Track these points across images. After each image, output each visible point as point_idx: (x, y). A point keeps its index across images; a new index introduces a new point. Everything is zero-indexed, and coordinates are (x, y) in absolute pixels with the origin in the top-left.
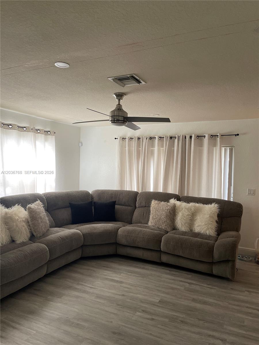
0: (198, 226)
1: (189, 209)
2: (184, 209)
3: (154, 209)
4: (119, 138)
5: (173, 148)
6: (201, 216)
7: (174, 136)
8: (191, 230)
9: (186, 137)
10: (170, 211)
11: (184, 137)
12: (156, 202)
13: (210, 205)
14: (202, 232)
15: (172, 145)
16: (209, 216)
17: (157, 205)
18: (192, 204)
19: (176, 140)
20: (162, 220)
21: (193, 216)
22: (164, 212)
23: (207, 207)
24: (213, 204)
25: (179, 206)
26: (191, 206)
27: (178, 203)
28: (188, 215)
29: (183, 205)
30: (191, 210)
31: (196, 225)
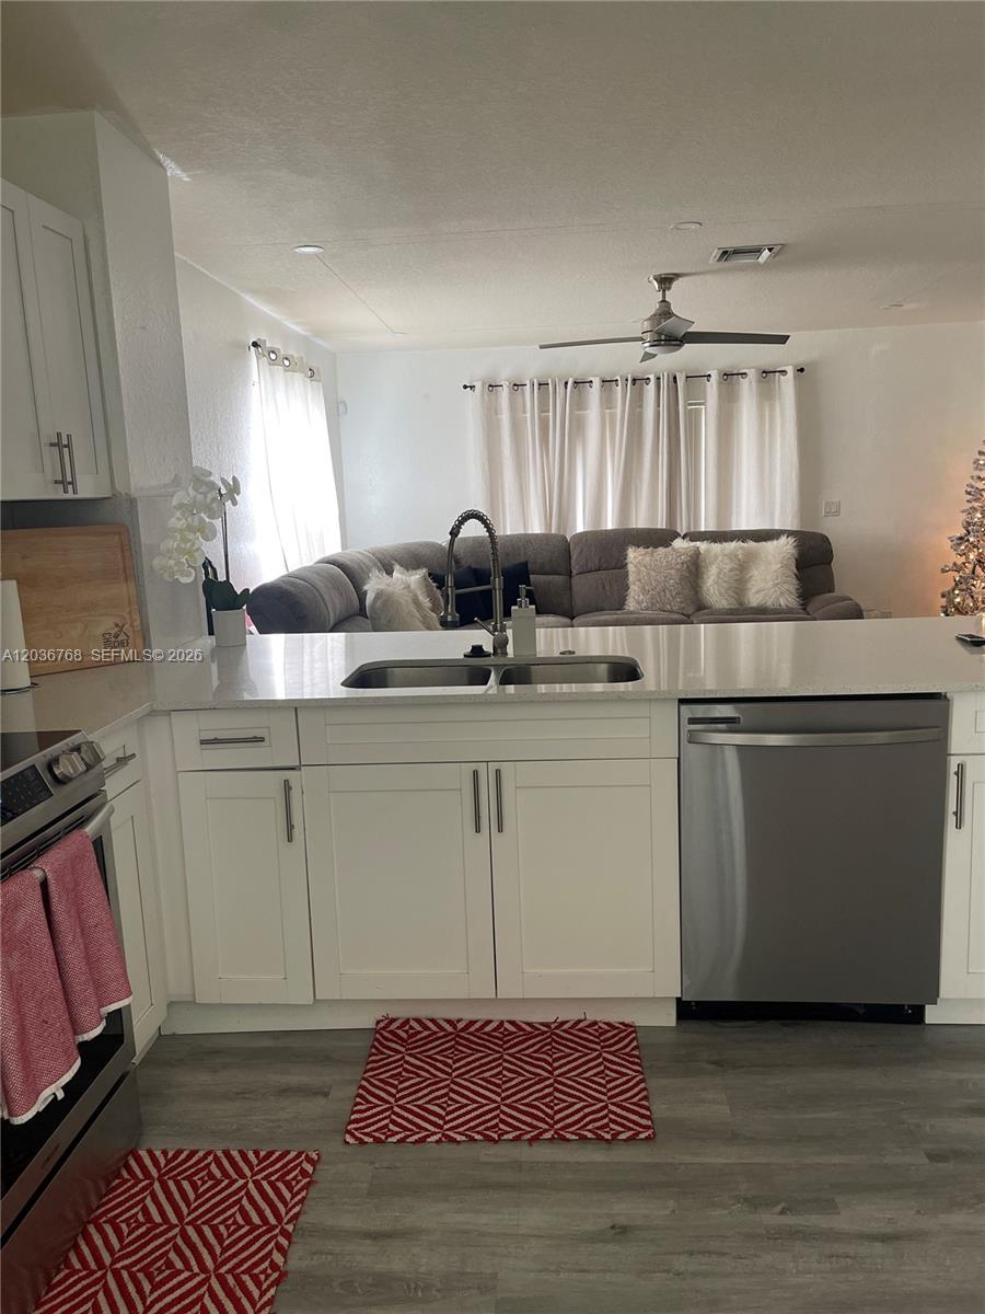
0: (757, 593)
1: (732, 556)
2: (720, 558)
3: (643, 569)
4: (478, 386)
5: (638, 410)
6: (763, 568)
7: (640, 376)
8: (741, 604)
9: (675, 378)
10: (688, 567)
11: (671, 379)
12: (641, 550)
13: (775, 542)
14: (769, 604)
15: (638, 402)
16: (779, 566)
17: (648, 559)
18: (733, 545)
19: (652, 386)
20: (671, 591)
21: (742, 568)
22: (673, 572)
23: (770, 546)
24: (783, 539)
25: (708, 551)
26: (736, 549)
27: (703, 546)
28: (731, 570)
29: (716, 547)
30: (736, 556)
31: (753, 591)
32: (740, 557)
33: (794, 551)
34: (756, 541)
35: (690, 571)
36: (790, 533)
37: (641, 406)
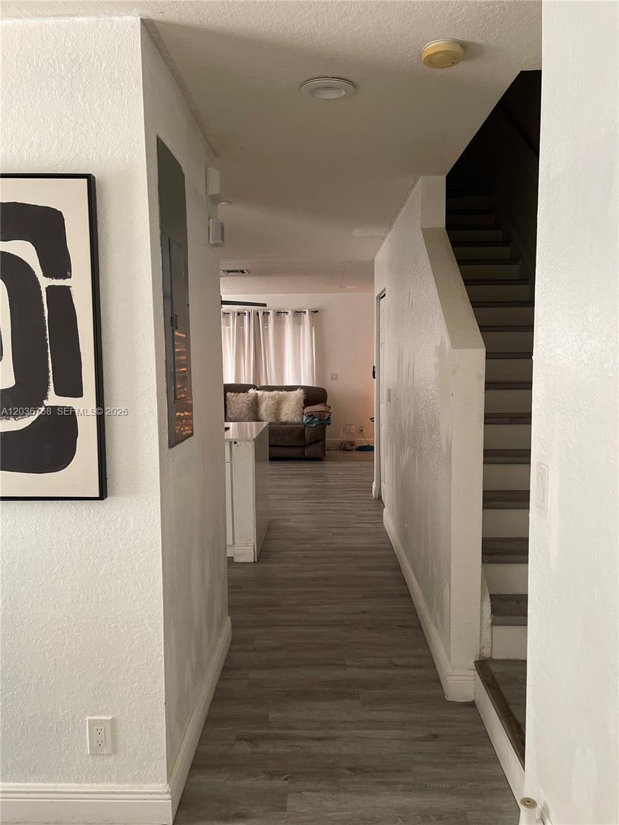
1: (273, 398)
2: (268, 399)
3: (232, 403)
6: (287, 404)
8: (278, 420)
9: (258, 314)
10: (251, 402)
11: (256, 314)
12: (234, 394)
13: (295, 392)
14: (290, 420)
15: (241, 323)
16: (295, 403)
17: (235, 398)
18: (275, 392)
19: (246, 317)
21: (278, 404)
22: (245, 405)
23: (293, 394)
24: (298, 390)
25: (263, 395)
26: (275, 394)
27: (259, 392)
28: (273, 404)
29: (267, 393)
30: (275, 398)
31: (283, 415)
32: (277, 398)
33: (303, 396)
34: (288, 391)
35: (253, 405)
36: (302, 387)
37: (243, 326)
